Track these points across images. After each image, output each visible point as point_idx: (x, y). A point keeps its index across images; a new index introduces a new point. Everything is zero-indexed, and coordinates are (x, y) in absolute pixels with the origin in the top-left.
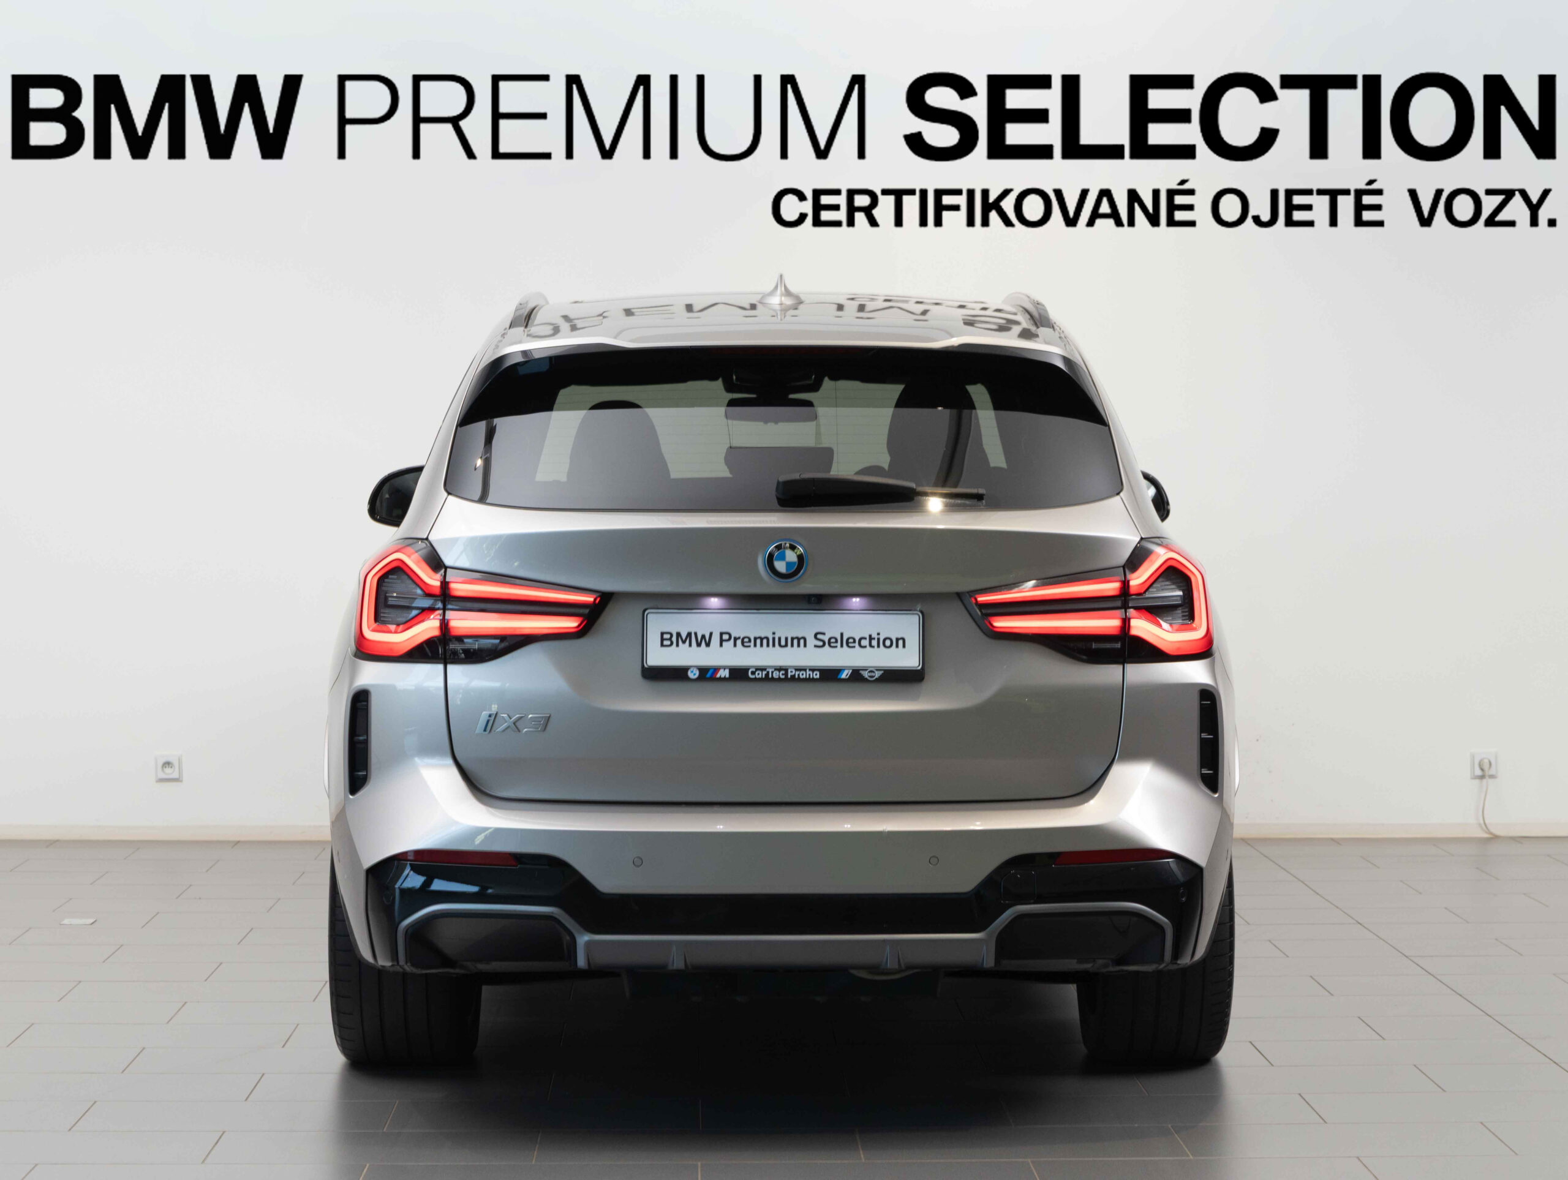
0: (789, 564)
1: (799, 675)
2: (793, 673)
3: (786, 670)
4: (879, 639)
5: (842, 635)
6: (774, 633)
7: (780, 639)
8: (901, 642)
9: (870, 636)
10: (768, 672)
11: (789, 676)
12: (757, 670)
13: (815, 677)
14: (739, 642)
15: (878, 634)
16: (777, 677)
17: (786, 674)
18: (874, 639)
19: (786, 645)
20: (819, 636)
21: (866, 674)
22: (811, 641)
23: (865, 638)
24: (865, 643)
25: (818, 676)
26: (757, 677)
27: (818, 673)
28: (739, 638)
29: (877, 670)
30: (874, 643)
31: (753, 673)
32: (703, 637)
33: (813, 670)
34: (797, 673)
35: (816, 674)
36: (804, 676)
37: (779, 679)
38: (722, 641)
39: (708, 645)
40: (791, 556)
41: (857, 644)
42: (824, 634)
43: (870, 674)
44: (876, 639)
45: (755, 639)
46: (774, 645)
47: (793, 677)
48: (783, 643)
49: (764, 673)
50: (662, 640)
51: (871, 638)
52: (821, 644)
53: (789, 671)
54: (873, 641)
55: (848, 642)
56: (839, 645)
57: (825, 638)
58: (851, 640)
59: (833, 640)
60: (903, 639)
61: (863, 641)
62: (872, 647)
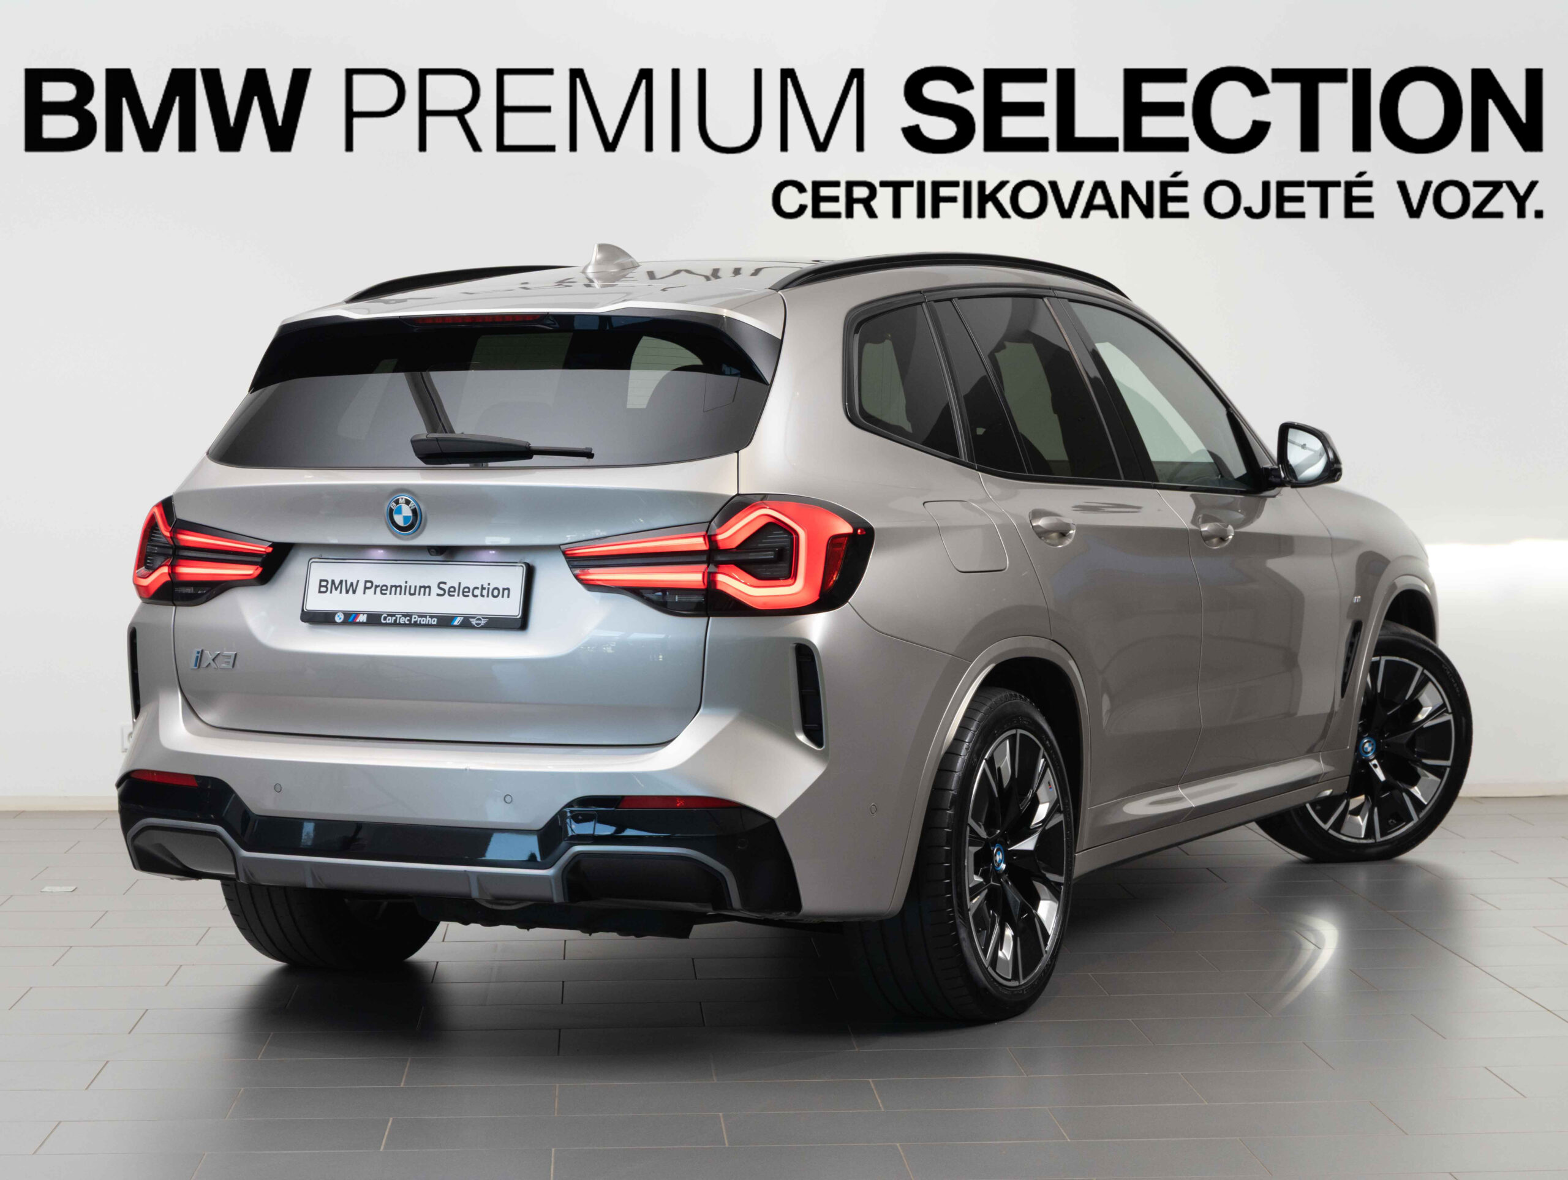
0: (406, 518)
1: (420, 621)
2: (415, 620)
3: (411, 616)
4: (489, 589)
5: (460, 584)
6: (406, 582)
7: (410, 587)
8: (506, 592)
9: (482, 585)
10: (397, 617)
11: (412, 622)
12: (389, 615)
13: (433, 623)
14: (378, 589)
15: (489, 584)
16: (403, 622)
17: (410, 620)
18: (485, 589)
19: (414, 594)
20: (441, 586)
21: (474, 622)
22: (435, 590)
23: (477, 588)
24: (477, 592)
25: (435, 623)
26: (388, 622)
27: (436, 619)
28: (379, 586)
29: (483, 618)
30: (485, 592)
31: (385, 619)
32: (352, 584)
33: (432, 617)
34: (419, 619)
35: (434, 621)
36: (424, 623)
37: (405, 625)
38: (366, 588)
39: (354, 592)
40: (407, 511)
41: (470, 594)
42: (445, 583)
43: (478, 622)
44: (487, 589)
45: (392, 586)
46: (405, 594)
47: (416, 622)
48: (412, 592)
49: (394, 618)
50: (321, 586)
51: (483, 588)
52: (442, 592)
53: (413, 616)
54: (484, 591)
55: (463, 592)
56: (456, 594)
57: (446, 587)
58: (466, 590)
59: (452, 589)
60: (508, 589)
61: (476, 591)
62: (482, 596)
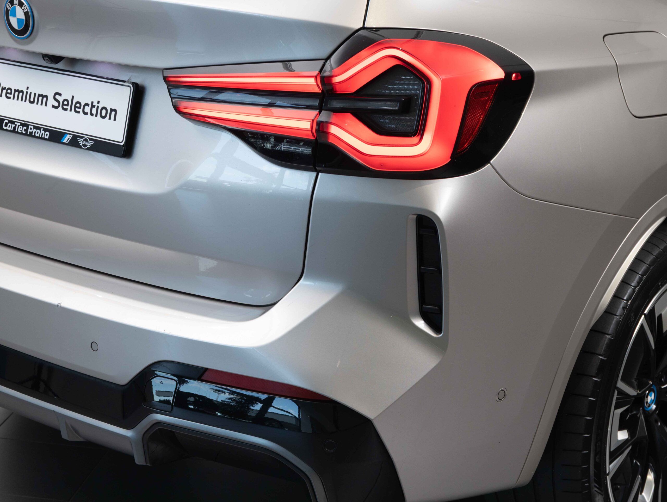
1: (35, 132)
2: (31, 131)
3: (27, 126)
4: (98, 107)
5: (73, 97)
6: (28, 88)
7: (31, 93)
8: (113, 113)
9: (92, 103)
10: (16, 125)
11: (28, 133)
12: (10, 122)
13: (46, 137)
14: (5, 91)
15: (98, 102)
16: (21, 132)
17: (26, 130)
18: (94, 106)
19: (33, 102)
20: (57, 97)
21: (81, 142)
22: (51, 102)
23: (88, 105)
24: (87, 109)
25: (47, 137)
26: (8, 129)
27: (48, 133)
29: (90, 139)
30: (94, 111)
31: (6, 125)
33: (45, 130)
34: (35, 130)
35: (47, 135)
36: (38, 135)
37: (22, 134)
42: (60, 95)
43: (85, 143)
44: (96, 107)
45: (16, 91)
46: (25, 100)
47: (31, 133)
48: (32, 100)
49: (14, 126)
51: (93, 106)
52: (56, 104)
53: (30, 127)
54: (93, 109)
55: (76, 107)
56: (69, 108)
57: (60, 99)
58: (78, 105)
59: (66, 103)
60: (115, 110)
61: (86, 107)
62: (92, 115)
